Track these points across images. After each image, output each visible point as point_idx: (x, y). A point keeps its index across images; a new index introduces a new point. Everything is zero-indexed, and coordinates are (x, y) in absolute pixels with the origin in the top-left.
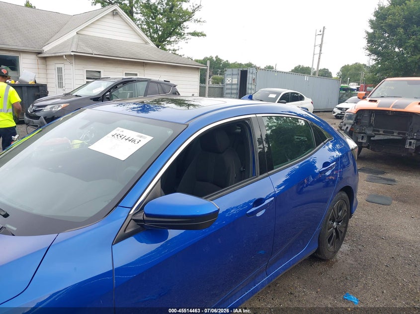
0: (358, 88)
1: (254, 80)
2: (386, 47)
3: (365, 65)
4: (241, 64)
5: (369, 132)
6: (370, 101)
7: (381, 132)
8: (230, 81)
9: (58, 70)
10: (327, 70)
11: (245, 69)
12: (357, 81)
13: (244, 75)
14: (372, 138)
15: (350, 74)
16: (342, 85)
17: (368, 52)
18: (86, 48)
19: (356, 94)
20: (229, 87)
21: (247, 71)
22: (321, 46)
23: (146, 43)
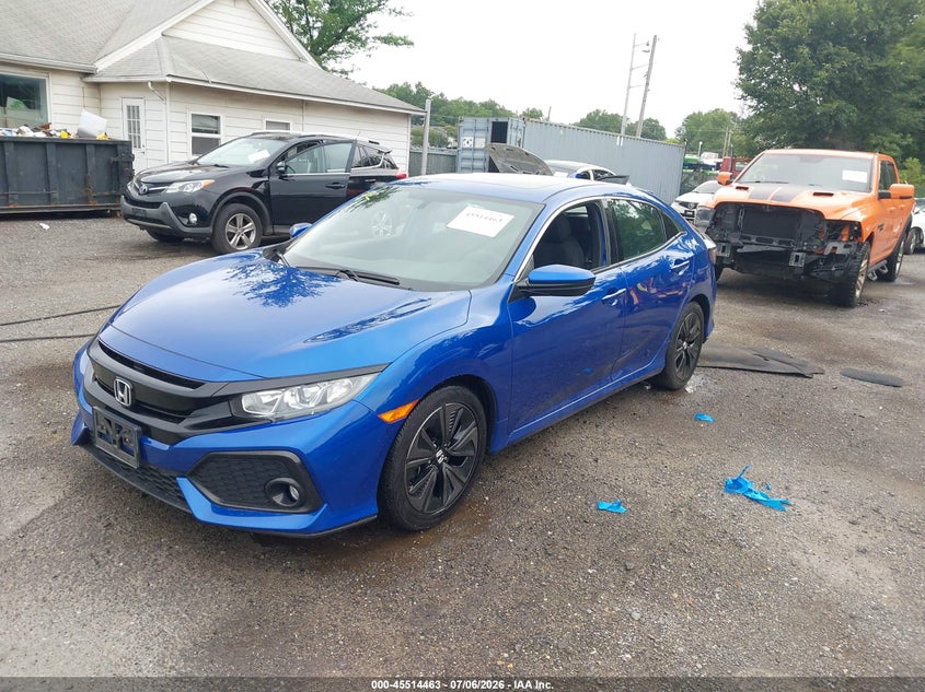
0: (718, 164)
1: (519, 142)
2: (774, 83)
3: (734, 115)
4: (471, 102)
5: (735, 240)
6: (738, 188)
7: (754, 241)
8: (471, 143)
9: (129, 110)
10: (657, 122)
11: (500, 120)
12: (716, 148)
13: (499, 132)
14: (739, 250)
15: (703, 134)
16: (687, 156)
17: (740, 92)
18: (191, 69)
19: (714, 177)
20: (468, 154)
21: (506, 124)
22: (648, 75)
23: (300, 59)
